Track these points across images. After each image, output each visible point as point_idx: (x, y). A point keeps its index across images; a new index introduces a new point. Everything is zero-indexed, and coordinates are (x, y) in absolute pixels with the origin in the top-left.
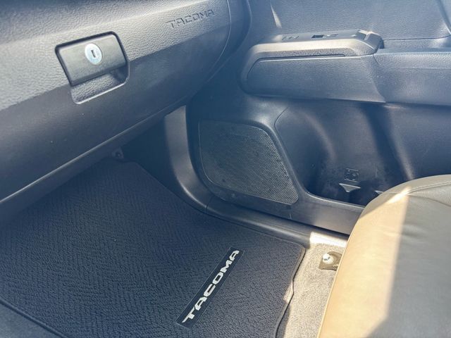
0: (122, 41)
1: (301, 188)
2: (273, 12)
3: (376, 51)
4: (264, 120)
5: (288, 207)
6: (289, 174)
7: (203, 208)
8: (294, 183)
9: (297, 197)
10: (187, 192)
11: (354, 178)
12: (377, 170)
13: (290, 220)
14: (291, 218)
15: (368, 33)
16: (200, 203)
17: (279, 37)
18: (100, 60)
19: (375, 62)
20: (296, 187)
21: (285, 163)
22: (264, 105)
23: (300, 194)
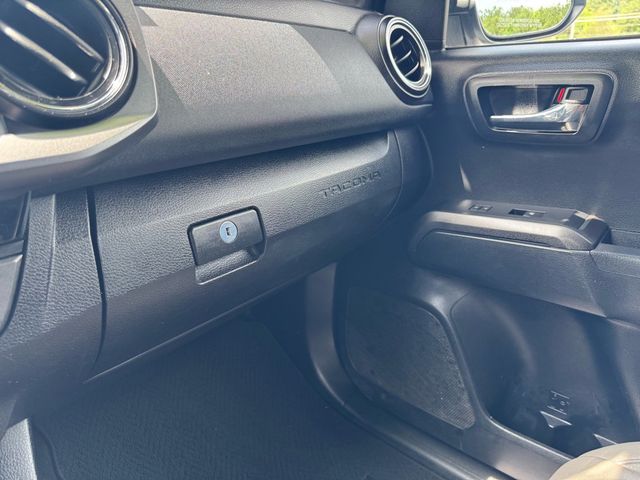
0: (263, 216)
1: (480, 407)
2: (462, 172)
3: (595, 247)
4: (438, 303)
5: (459, 432)
6: (465, 384)
7: (339, 404)
8: (471, 400)
9: (472, 419)
10: (321, 376)
11: (562, 407)
12: (598, 404)
13: (460, 451)
14: (461, 449)
15: (589, 217)
16: (335, 396)
17: (466, 203)
18: (234, 237)
19: (592, 261)
20: (473, 405)
21: (460, 367)
22: (439, 283)
23: (477, 418)
